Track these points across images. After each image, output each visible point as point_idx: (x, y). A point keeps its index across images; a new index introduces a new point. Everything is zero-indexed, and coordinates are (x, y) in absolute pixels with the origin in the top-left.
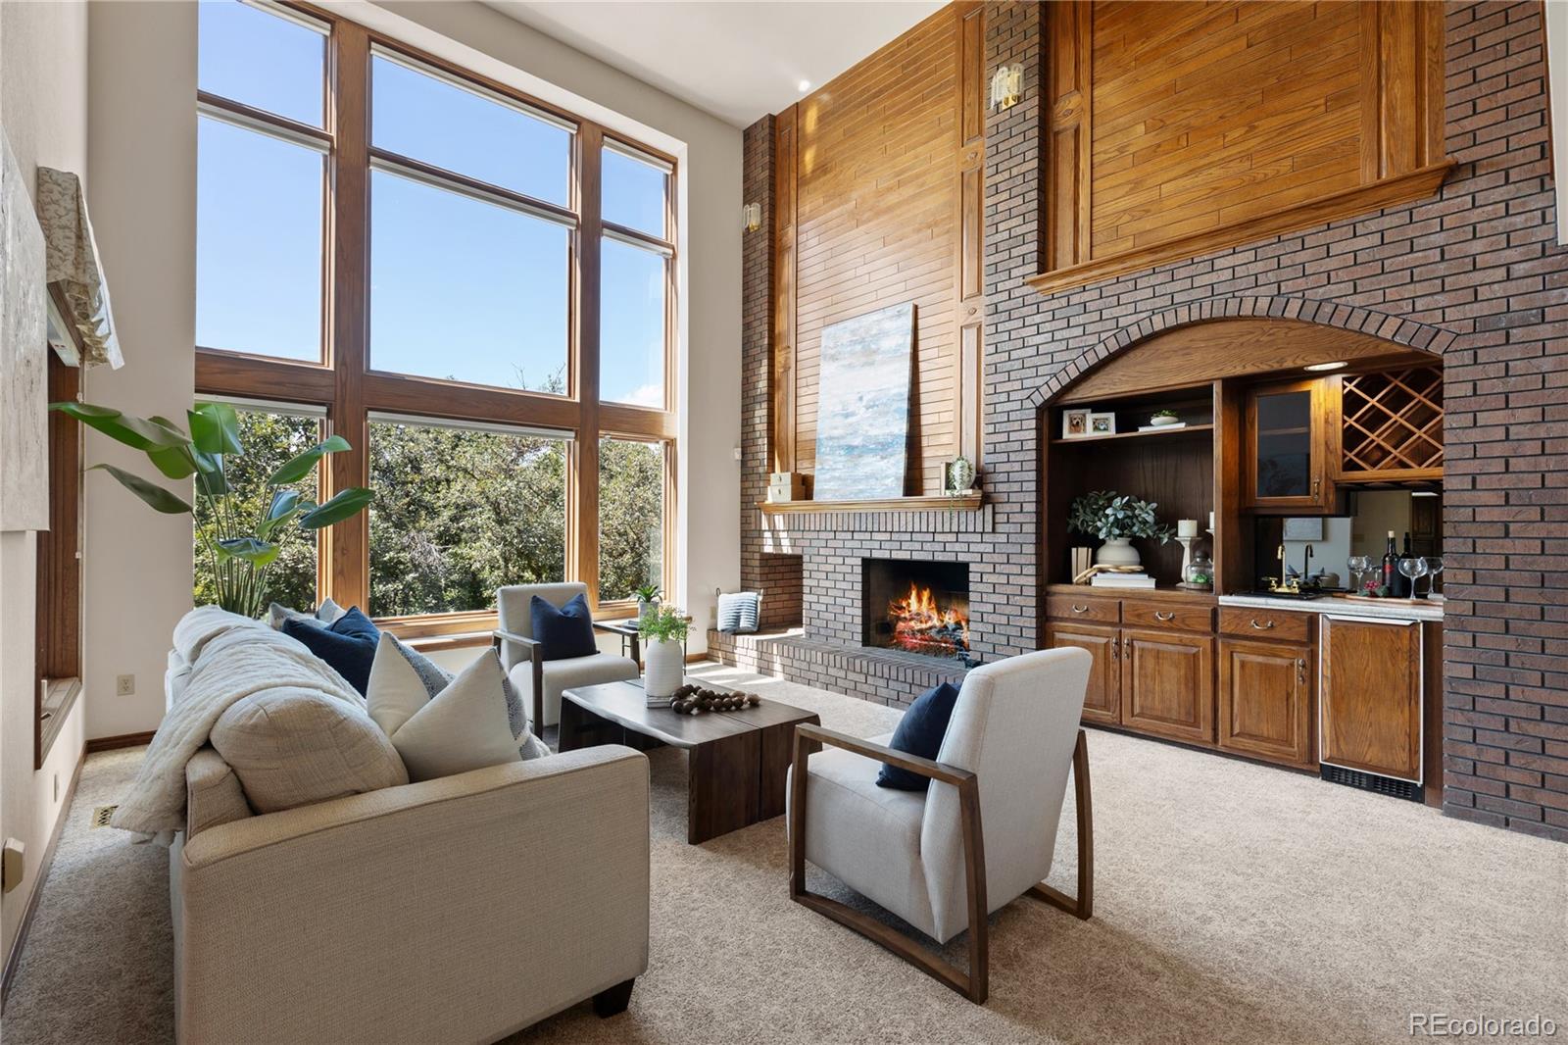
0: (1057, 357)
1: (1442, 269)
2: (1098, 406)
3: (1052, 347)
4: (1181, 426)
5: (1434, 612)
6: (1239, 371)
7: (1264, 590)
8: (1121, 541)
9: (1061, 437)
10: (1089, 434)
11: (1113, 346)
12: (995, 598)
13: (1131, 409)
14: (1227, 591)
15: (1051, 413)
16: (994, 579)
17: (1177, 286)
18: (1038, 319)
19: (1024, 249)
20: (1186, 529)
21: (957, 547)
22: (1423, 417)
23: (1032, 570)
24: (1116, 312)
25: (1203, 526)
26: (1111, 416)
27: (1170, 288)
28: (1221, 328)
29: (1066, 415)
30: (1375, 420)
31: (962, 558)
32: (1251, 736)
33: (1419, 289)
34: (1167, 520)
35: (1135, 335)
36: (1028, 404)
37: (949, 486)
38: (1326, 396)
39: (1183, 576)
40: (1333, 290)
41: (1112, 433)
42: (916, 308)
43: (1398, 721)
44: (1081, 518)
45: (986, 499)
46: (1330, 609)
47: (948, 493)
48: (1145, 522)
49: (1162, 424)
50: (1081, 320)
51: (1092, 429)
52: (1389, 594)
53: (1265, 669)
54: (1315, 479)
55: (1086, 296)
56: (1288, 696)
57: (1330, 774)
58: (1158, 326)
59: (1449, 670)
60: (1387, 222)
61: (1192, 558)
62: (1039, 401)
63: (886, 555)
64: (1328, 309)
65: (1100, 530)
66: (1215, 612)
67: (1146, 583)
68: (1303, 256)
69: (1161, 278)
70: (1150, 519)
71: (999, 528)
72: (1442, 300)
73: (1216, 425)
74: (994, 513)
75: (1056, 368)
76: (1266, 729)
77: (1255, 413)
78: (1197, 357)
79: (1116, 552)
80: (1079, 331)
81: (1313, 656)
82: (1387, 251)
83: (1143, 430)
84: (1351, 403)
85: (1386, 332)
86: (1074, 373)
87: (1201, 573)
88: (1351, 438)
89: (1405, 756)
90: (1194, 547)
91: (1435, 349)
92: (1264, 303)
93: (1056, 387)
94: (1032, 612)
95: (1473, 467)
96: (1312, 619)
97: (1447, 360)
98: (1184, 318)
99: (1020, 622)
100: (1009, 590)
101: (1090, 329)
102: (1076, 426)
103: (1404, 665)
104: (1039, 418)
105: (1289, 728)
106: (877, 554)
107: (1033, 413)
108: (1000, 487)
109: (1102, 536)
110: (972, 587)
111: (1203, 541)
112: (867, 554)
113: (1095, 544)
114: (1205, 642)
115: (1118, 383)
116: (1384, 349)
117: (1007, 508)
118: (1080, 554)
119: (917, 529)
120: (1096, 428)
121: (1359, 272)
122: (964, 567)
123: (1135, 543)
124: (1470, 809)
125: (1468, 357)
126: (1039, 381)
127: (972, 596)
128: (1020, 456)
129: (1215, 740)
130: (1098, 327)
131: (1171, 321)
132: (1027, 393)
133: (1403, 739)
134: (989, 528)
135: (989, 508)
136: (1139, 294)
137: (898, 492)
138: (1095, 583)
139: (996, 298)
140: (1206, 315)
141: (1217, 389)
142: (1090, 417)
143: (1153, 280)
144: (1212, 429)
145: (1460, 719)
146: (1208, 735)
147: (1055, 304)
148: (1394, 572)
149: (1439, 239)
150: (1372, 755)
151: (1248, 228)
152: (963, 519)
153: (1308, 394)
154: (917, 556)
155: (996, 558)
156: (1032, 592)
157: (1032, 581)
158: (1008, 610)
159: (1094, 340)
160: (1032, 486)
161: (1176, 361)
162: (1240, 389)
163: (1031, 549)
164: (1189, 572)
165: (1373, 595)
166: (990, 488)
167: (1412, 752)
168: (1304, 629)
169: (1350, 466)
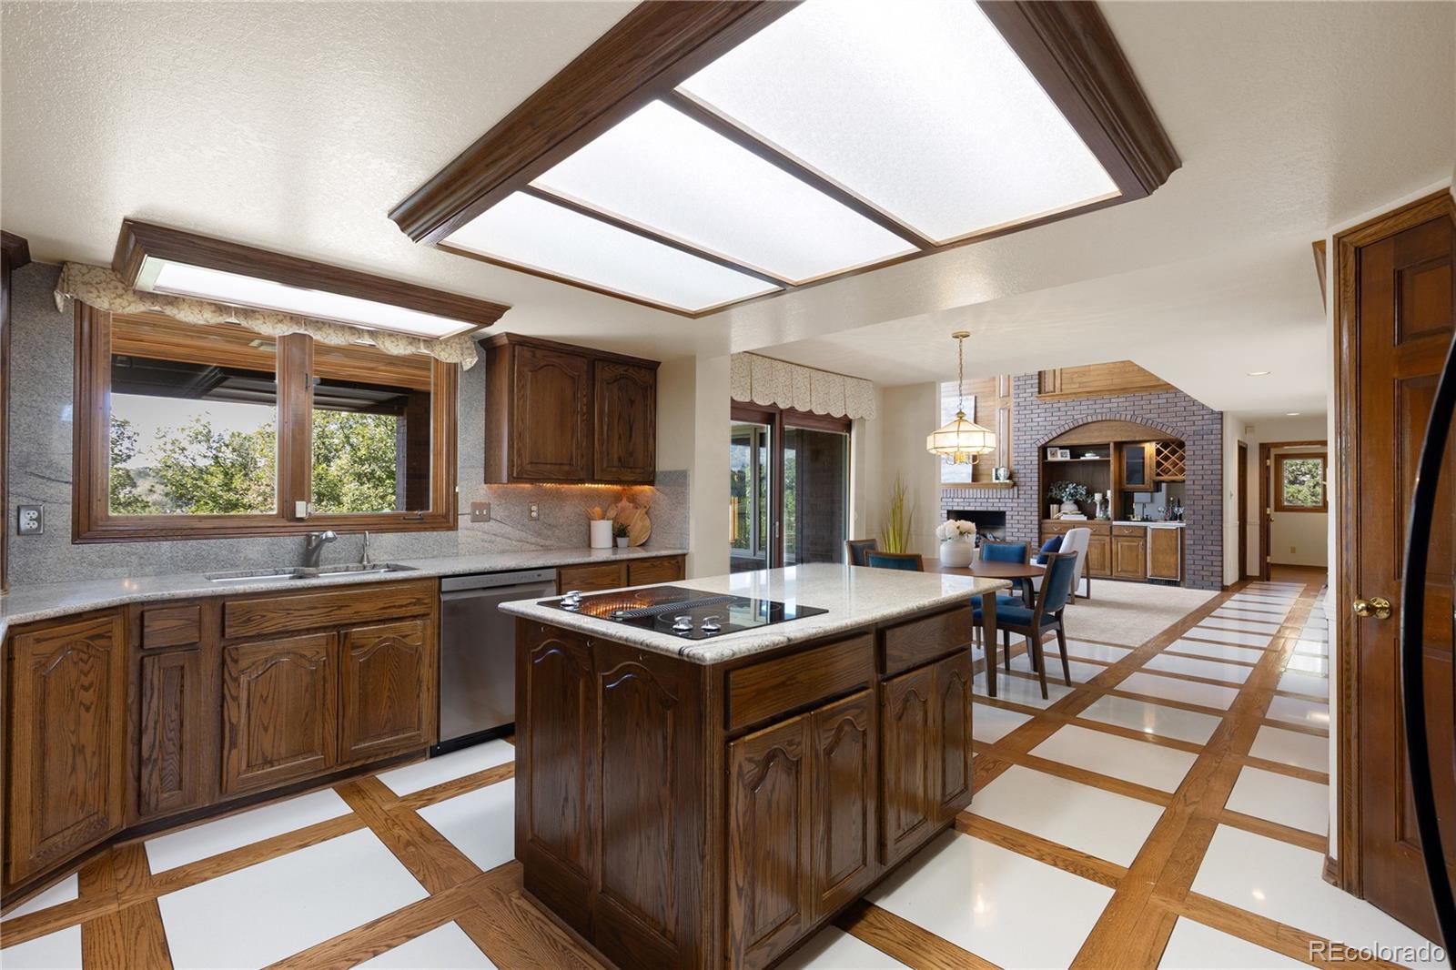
0: (1047, 428)
1: (1185, 414)
2: (1062, 448)
3: (1045, 423)
4: (1098, 458)
5: (1183, 525)
6: (1119, 440)
7: (1129, 520)
8: (1072, 502)
9: (1047, 458)
10: (1059, 458)
11: (1072, 426)
12: (1018, 526)
13: (1076, 451)
14: (1116, 520)
15: (1043, 450)
16: (1018, 518)
17: (1097, 406)
18: (1038, 411)
19: (1032, 382)
20: (1098, 497)
21: (1000, 505)
22: (1182, 458)
23: (1037, 514)
24: (1073, 413)
25: (1104, 496)
26: (1068, 451)
27: (1095, 406)
28: (1113, 423)
29: (1049, 450)
30: (1166, 458)
31: (1002, 509)
32: (1125, 571)
33: (1178, 419)
34: (1090, 493)
35: (1081, 423)
36: (1034, 445)
37: (997, 478)
38: (1150, 449)
39: (1097, 515)
40: (1153, 416)
41: (1068, 458)
42: (976, 397)
43: (1173, 560)
44: (1055, 493)
45: (1015, 484)
46: (1151, 525)
47: (997, 481)
48: (1081, 494)
49: (1089, 456)
50: (1058, 414)
51: (1061, 456)
52: (1171, 519)
53: (1130, 548)
54: (1146, 478)
55: (1060, 405)
56: (1137, 556)
57: (1152, 582)
58: (1090, 420)
59: (1187, 542)
60: (1168, 395)
61: (1101, 508)
62: (1040, 445)
63: (961, 509)
64: (1150, 422)
65: (1063, 497)
66: (1111, 528)
67: (1084, 518)
68: (1142, 402)
69: (1091, 402)
70: (1084, 493)
71: (1020, 496)
72: (1184, 424)
73: (1112, 459)
74: (1018, 490)
75: (1047, 432)
76: (1130, 568)
77: (1125, 453)
78: (1104, 433)
79: (1069, 506)
80: (1057, 418)
81: (1146, 541)
82: (1169, 405)
83: (1082, 458)
84: (1158, 452)
85: (1169, 431)
86: (1055, 435)
87: (1104, 514)
88: (1159, 464)
89: (1174, 571)
90: (1101, 504)
91: (1183, 439)
92: (1129, 417)
93: (1047, 440)
94: (1037, 531)
95: (1194, 477)
96: (1146, 528)
97: (1186, 443)
98: (1100, 418)
99: (1031, 535)
100: (1025, 522)
101: (1062, 418)
102: (1053, 455)
103: (1174, 542)
104: (1039, 452)
105: (1137, 567)
106: (955, 508)
107: (1037, 449)
108: (1021, 479)
109: (1064, 500)
110: (1007, 521)
111: (1105, 502)
112: (950, 509)
113: (1060, 502)
114: (1108, 539)
115: (1075, 440)
116: (1168, 437)
117: (1025, 488)
118: (1054, 508)
119: (979, 496)
120: (1062, 456)
121: (1160, 411)
122: (1004, 513)
123: (1076, 502)
124: (1193, 585)
125: (1192, 443)
126: (1039, 437)
127: (1007, 525)
128: (1031, 467)
129: (1112, 574)
130: (1065, 418)
131: (1095, 419)
132: (1033, 441)
133: (1173, 566)
134: (1016, 496)
135: (1016, 488)
136: (1082, 407)
137: (970, 481)
138: (1062, 518)
139: (1018, 400)
140: (1108, 418)
141: (1112, 445)
142: (1059, 452)
143: (1088, 403)
144: (1109, 461)
145: (1190, 557)
146: (1109, 573)
147: (1046, 406)
148: (1173, 512)
149: (1184, 404)
150: (1164, 572)
151: (1124, 390)
152: (991, 493)
153: (1143, 448)
154: (978, 509)
155: (1019, 509)
156: (1037, 523)
157: (1037, 518)
158: (1025, 530)
159: (1063, 422)
160: (1036, 479)
161: (1096, 434)
162: (1119, 446)
163: (1036, 505)
164: (1099, 513)
165: (1166, 520)
166: (1016, 480)
167: (1177, 570)
168: (1142, 532)
169: (1158, 474)
